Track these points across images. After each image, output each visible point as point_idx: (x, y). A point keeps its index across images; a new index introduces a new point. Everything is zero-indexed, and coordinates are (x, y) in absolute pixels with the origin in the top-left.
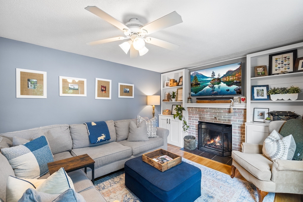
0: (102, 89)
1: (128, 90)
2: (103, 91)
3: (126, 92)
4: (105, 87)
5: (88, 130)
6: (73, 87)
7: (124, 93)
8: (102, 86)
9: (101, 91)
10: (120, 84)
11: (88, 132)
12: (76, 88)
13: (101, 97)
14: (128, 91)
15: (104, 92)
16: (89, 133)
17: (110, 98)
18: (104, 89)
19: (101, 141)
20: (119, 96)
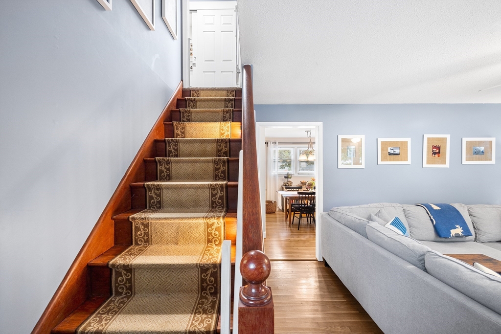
0: (433, 151)
1: (482, 149)
2: (435, 155)
3: (477, 153)
4: (439, 148)
5: (432, 216)
6: (393, 151)
7: (475, 156)
8: (434, 147)
9: (433, 154)
10: (465, 140)
11: (432, 218)
12: (396, 153)
13: (432, 164)
14: (483, 152)
15: (437, 155)
16: (433, 220)
17: (447, 165)
18: (437, 151)
19: (457, 236)
20: (464, 162)
